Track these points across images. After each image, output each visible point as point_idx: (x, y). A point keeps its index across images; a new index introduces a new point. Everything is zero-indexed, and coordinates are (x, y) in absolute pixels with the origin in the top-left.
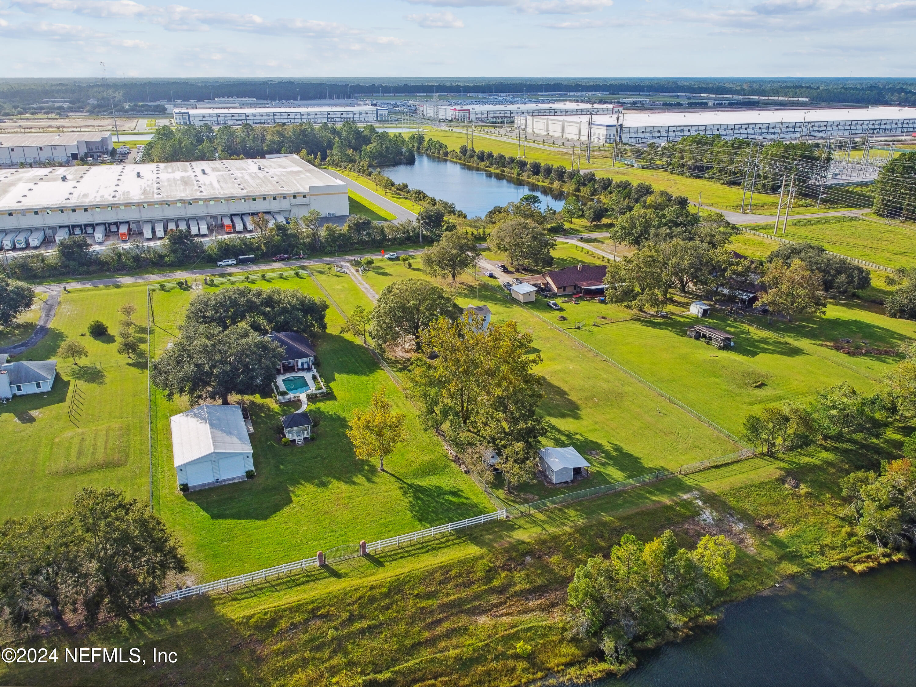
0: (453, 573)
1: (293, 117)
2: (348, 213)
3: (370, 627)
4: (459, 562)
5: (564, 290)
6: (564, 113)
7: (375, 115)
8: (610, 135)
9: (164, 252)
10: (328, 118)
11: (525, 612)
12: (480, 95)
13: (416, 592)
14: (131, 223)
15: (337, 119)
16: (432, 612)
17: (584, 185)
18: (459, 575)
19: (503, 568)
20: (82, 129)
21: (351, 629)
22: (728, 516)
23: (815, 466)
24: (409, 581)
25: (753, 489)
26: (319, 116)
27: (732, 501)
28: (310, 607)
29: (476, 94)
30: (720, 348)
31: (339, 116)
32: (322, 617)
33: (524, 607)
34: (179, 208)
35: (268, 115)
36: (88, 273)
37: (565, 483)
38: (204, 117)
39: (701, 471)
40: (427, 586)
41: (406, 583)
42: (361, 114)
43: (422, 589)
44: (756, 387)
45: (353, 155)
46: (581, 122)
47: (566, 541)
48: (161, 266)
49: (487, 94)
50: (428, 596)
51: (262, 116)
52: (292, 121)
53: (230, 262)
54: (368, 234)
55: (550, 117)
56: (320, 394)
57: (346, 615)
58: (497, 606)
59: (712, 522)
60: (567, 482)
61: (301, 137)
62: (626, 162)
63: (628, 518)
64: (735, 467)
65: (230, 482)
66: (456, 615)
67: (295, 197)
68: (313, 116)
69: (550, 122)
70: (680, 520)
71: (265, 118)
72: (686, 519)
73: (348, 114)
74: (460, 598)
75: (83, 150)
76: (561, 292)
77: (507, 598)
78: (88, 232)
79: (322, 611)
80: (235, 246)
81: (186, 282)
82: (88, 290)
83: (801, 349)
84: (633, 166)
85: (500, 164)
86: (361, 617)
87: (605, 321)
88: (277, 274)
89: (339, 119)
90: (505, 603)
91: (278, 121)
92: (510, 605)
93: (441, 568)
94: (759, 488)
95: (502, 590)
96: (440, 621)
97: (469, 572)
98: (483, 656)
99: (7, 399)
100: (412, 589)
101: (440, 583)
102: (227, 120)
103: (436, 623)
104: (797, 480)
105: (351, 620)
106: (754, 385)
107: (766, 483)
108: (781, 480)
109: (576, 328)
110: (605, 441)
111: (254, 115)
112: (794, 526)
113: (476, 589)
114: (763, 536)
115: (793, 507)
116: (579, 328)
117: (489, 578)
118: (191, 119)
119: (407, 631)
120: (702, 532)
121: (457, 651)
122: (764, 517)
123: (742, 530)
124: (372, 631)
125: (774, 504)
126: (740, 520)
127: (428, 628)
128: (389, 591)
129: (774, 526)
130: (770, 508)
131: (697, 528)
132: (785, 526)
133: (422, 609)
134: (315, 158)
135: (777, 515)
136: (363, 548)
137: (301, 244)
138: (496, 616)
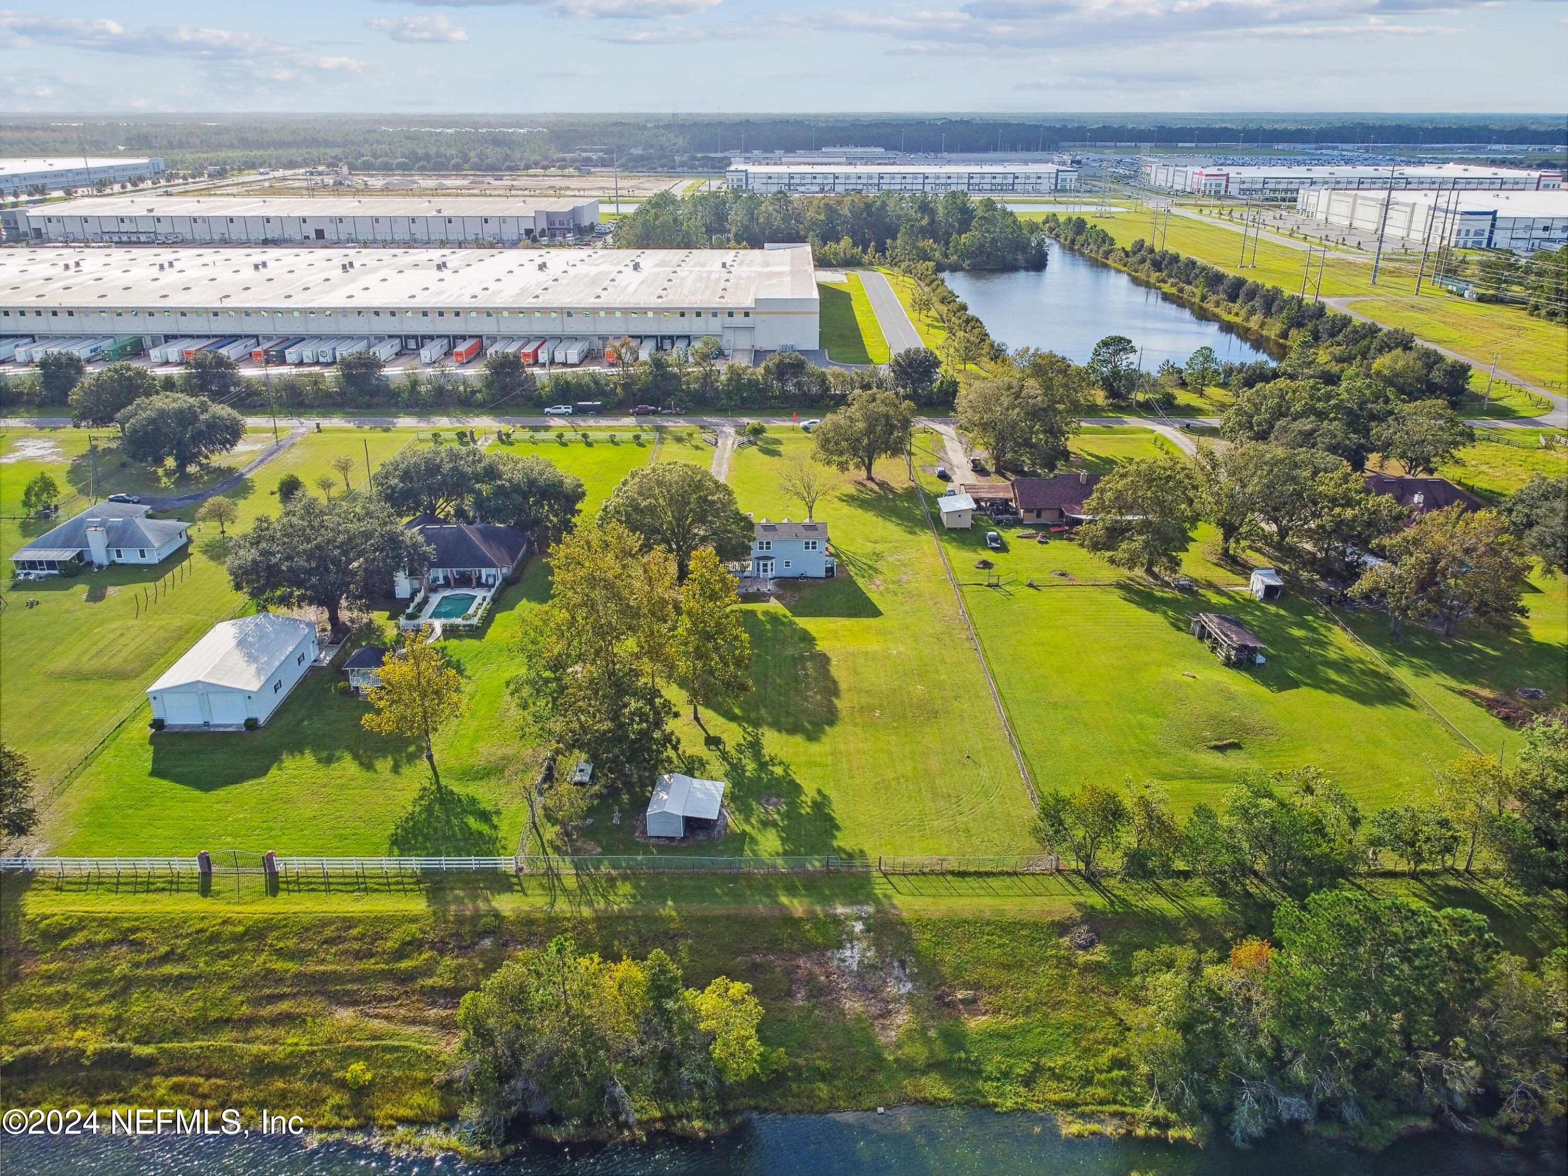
0: (354, 932)
1: (909, 181)
2: (815, 346)
3: (181, 977)
4: (376, 917)
5: (1039, 516)
6: (1427, 186)
7: (1053, 181)
8: (1468, 231)
9: (478, 385)
10: (969, 184)
11: (413, 1022)
12: (1299, 146)
13: (281, 945)
14: (484, 339)
15: (985, 187)
16: (280, 981)
17: (1300, 325)
18: (360, 938)
19: (433, 945)
20: (586, 193)
21: (156, 972)
22: (896, 964)
23: (1163, 917)
24: (285, 926)
25: (987, 929)
26: (955, 181)
27: (924, 941)
28: (126, 925)
29: (1292, 145)
30: (1228, 663)
31: (988, 181)
32: (133, 943)
33: (418, 1013)
34: (555, 319)
35: (870, 177)
36: (368, 406)
37: (667, 838)
38: (770, 178)
39: (924, 874)
40: (302, 942)
41: (276, 927)
42: (1028, 178)
43: (291, 943)
44: (1216, 748)
45: (932, 248)
46: (1414, 204)
47: (566, 930)
48: (470, 406)
49: (1313, 146)
50: (290, 955)
51: (860, 178)
52: (909, 187)
53: (563, 409)
54: (798, 385)
55: (1360, 193)
56: (464, 626)
57: (163, 949)
58: (379, 999)
59: (855, 967)
60: (672, 839)
61: (865, 215)
62: (1450, 287)
63: (704, 920)
64: (995, 883)
65: (221, 729)
66: (312, 995)
67: (731, 314)
68: (943, 181)
69: (1359, 201)
70: (796, 946)
71: (865, 181)
72: (809, 948)
73: (1006, 178)
74: (335, 972)
75: (543, 224)
76: (1031, 518)
77: (406, 992)
78: (410, 347)
79: (139, 935)
80: (580, 386)
81: (472, 433)
82: (347, 431)
83: (1406, 694)
84: (1462, 295)
85: (1183, 278)
86: (182, 958)
87: (1063, 581)
88: (605, 435)
89: (988, 187)
90: (396, 1000)
91: (885, 187)
92: (400, 1005)
93: (344, 919)
94: (1003, 930)
95: (409, 977)
96: (282, 997)
97: (378, 937)
98: (296, 1067)
99: (100, 567)
100: (278, 939)
101: (325, 942)
102: (804, 185)
103: (273, 999)
104: (1097, 935)
105: (166, 958)
106: (1213, 743)
107: (1024, 926)
108: (1062, 928)
109: (989, 586)
110: (815, 786)
111: (848, 177)
112: (1013, 1017)
113: (369, 965)
114: (933, 1017)
115: (1045, 982)
116: (997, 585)
117: (400, 954)
118: (750, 181)
119: (224, 998)
120: (822, 978)
121: (266, 1048)
122: (967, 985)
123: (901, 996)
124: (180, 982)
125: (1007, 967)
126: (912, 978)
127: (257, 1002)
128: (246, 933)
129: (973, 1007)
130: (992, 972)
131: (817, 970)
132: (997, 1011)
133: (270, 971)
134: (865, 251)
135: (997, 989)
136: (268, 861)
137: (683, 391)
138: (367, 1015)
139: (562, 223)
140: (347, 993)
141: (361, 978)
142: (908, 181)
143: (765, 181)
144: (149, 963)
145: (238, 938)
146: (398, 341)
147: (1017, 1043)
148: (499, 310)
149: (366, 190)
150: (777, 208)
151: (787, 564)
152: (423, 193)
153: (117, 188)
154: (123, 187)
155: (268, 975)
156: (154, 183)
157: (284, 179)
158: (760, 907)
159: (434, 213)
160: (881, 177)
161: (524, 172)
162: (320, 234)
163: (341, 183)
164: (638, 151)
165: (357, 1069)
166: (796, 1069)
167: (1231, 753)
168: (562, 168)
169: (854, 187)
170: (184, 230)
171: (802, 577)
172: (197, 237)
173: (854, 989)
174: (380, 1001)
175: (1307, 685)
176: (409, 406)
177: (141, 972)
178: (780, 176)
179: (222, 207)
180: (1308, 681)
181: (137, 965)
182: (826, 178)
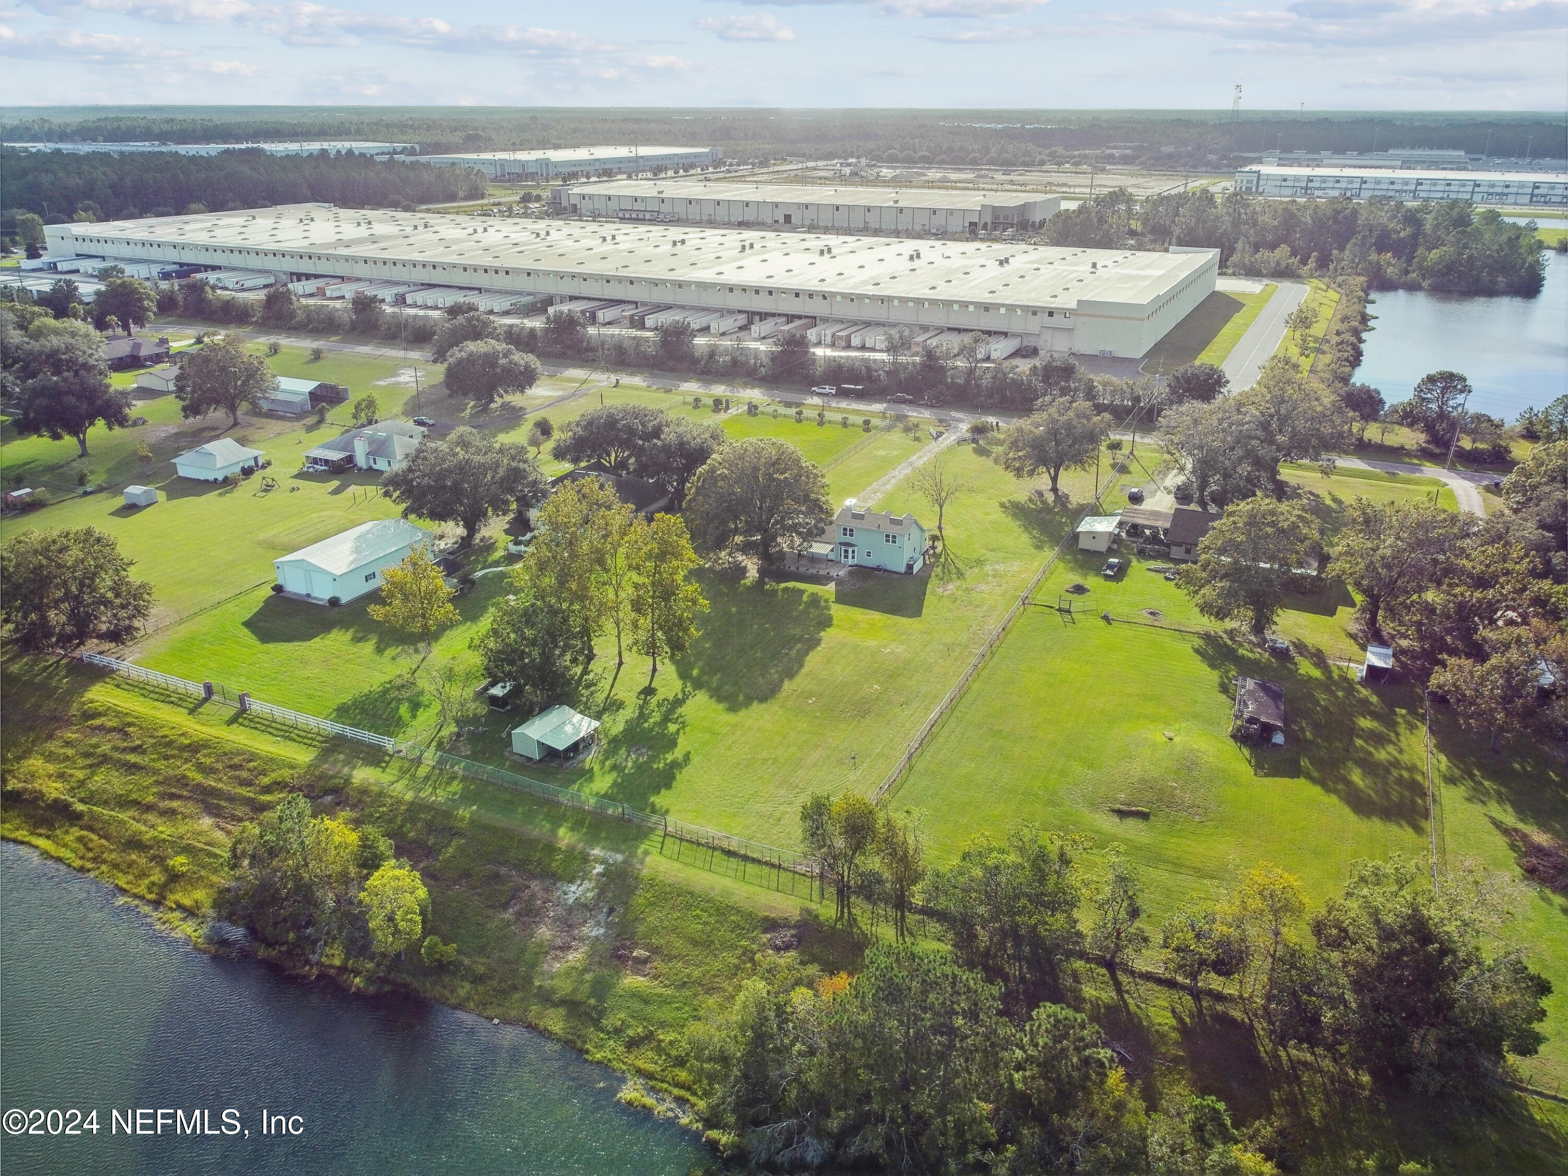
0: (252, 765)
2: (1138, 354)
3: (134, 765)
4: (273, 758)
5: (1187, 551)
9: (766, 360)
10: (1533, 195)
13: (203, 760)
15: (1554, 199)
16: (185, 785)
18: (252, 770)
19: (292, 789)
21: (123, 757)
22: (605, 910)
24: (215, 748)
25: (705, 905)
26: (1514, 191)
27: (642, 898)
28: (129, 720)
31: (1559, 191)
32: (124, 733)
37: (527, 757)
38: (1285, 180)
39: (698, 844)
40: (217, 762)
41: (209, 747)
43: (210, 761)
44: (1119, 812)
50: (204, 769)
52: (1452, 196)
53: (827, 389)
54: (1065, 390)
57: (137, 743)
58: (233, 818)
59: (570, 902)
60: (529, 759)
63: (486, 827)
64: (751, 869)
65: (315, 601)
66: (197, 801)
67: (1051, 314)
70: (538, 870)
72: (547, 875)
74: (220, 790)
75: (987, 218)
76: (1179, 553)
79: (131, 729)
80: (852, 369)
81: (727, 401)
83: (1426, 815)
86: (143, 752)
88: (838, 417)
89: (1558, 199)
90: (242, 822)
91: (1422, 195)
93: (253, 754)
94: (718, 910)
95: (261, 808)
96: (179, 797)
97: (264, 773)
98: (151, 847)
99: (360, 469)
100: (205, 756)
101: (230, 767)
102: (1324, 189)
103: (173, 797)
104: (799, 942)
105: (134, 750)
106: (1118, 806)
107: (738, 911)
108: (771, 925)
109: (1060, 610)
110: (689, 748)
111: (1378, 181)
112: (666, 986)
113: (244, 791)
114: (600, 963)
115: (717, 965)
116: (1069, 611)
117: (267, 790)
118: (1261, 183)
119: (147, 788)
120: (539, 902)
121: (144, 828)
122: (648, 947)
123: (588, 938)
124: (133, 768)
125: (695, 943)
126: (608, 926)
127: (163, 796)
128: (189, 745)
129: (640, 967)
130: (679, 943)
131: (540, 894)
132: (656, 977)
133: (184, 777)
134: (1304, 262)
135: (671, 958)
136: (242, 699)
137: (946, 384)
138: (218, 826)
139: (1006, 218)
140: (218, 807)
141: (231, 799)
142: (1452, 188)
143: (1278, 183)
144: (124, 750)
145: (183, 748)
146: (745, 316)
147: (649, 1010)
148: (834, 295)
149: (878, 181)
150: (1231, 210)
151: (869, 554)
152: (930, 185)
153: (670, 173)
154: (676, 172)
155: (182, 781)
156: (702, 170)
157: (815, 169)
158: (539, 828)
159: (891, 204)
160: (1419, 183)
161: (1039, 168)
162: (788, 218)
163: (856, 174)
164: (1168, 149)
165: (179, 862)
166: (458, 965)
167: (1131, 822)
168: (1077, 164)
169: (1384, 193)
170: (680, 210)
171: (878, 569)
172: (690, 217)
173: (555, 920)
174: (233, 820)
175: (1309, 777)
176: (703, 373)
177: (116, 755)
178: (1297, 178)
179: (720, 192)
180: (1316, 774)
181: (115, 748)
182: (1351, 182)
